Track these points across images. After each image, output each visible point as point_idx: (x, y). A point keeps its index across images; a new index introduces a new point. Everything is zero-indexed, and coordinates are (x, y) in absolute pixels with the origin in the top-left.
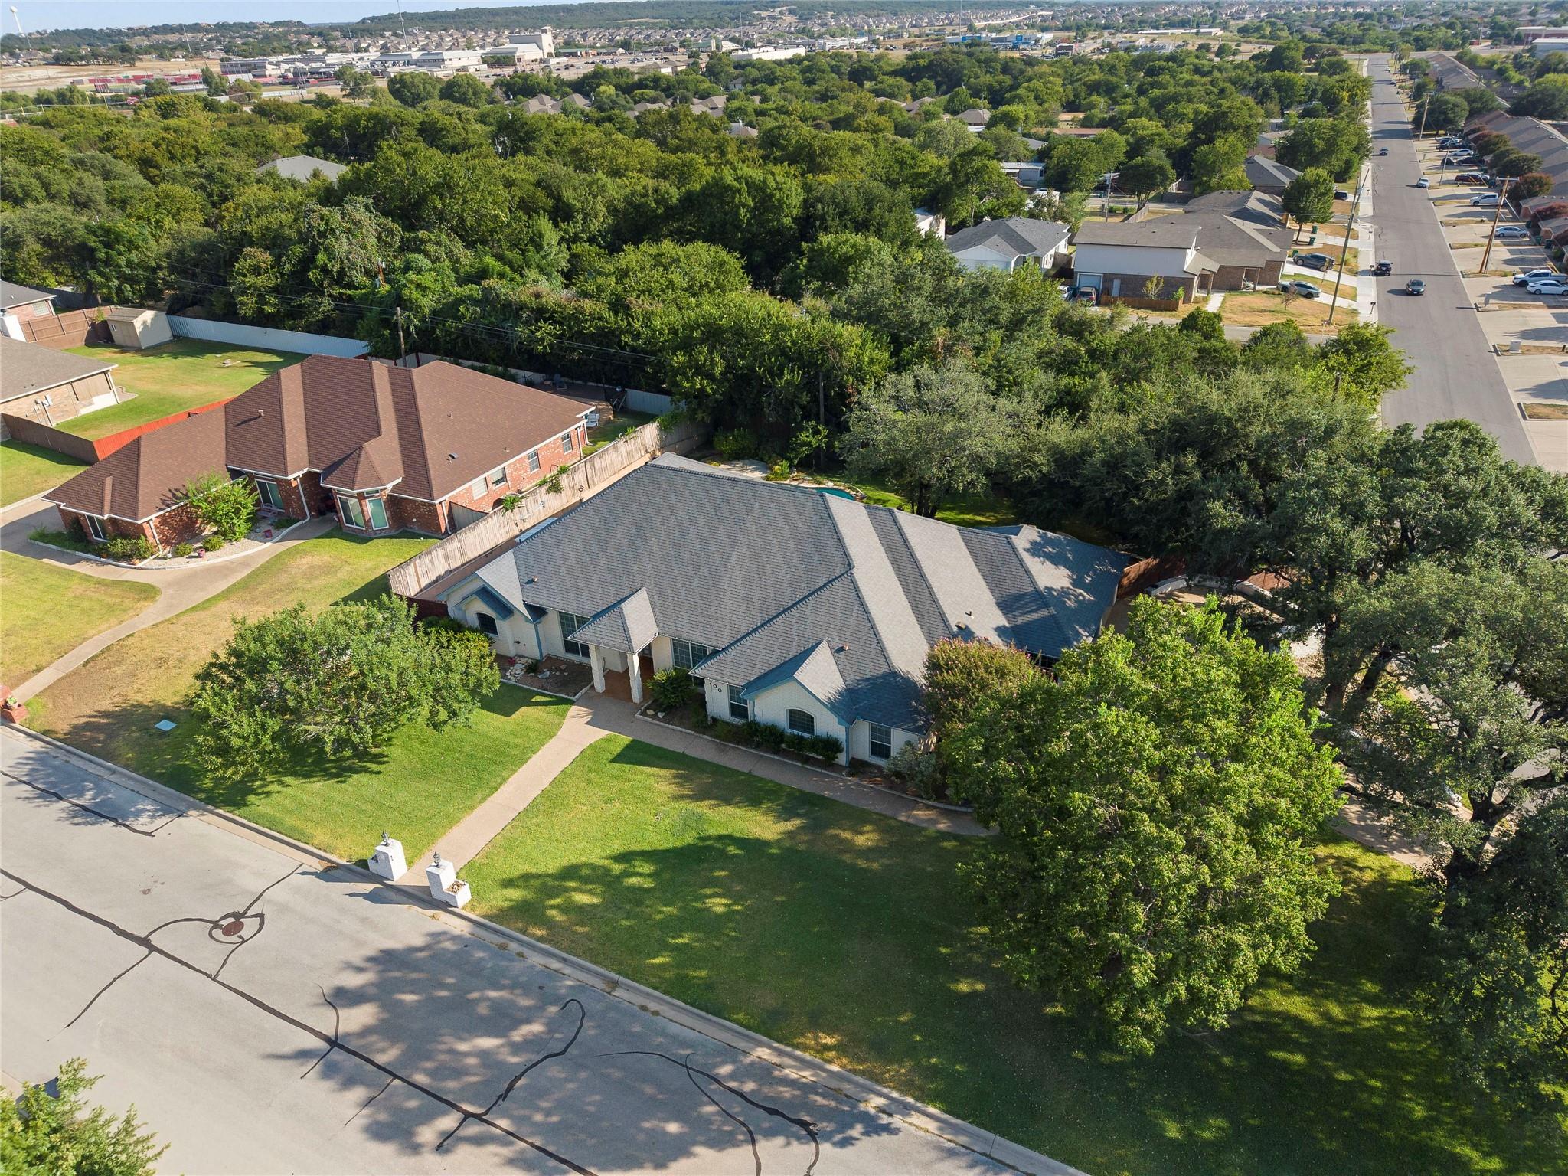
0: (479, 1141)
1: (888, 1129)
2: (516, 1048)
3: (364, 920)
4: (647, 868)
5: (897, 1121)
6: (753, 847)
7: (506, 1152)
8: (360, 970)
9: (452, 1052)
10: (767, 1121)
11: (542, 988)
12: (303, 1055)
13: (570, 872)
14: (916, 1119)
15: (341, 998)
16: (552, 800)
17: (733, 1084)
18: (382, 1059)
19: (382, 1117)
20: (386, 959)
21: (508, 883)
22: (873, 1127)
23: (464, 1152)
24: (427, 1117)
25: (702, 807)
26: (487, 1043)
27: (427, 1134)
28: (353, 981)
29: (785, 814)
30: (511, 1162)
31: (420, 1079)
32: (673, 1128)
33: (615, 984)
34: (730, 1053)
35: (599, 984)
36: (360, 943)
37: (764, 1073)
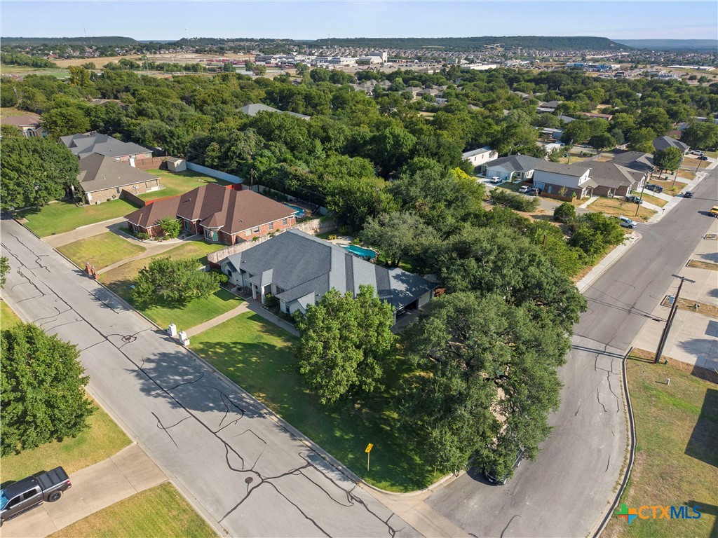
0: (164, 397)
1: (264, 417)
2: (184, 380)
3: (160, 344)
4: (240, 347)
5: (267, 416)
6: (272, 347)
7: (169, 400)
8: (155, 355)
9: (168, 378)
10: (235, 409)
11: (197, 369)
12: (134, 371)
13: (218, 344)
14: (273, 417)
15: (149, 360)
16: (224, 325)
17: (232, 400)
18: (151, 376)
19: (146, 387)
20: (163, 355)
21: (202, 343)
22: (261, 416)
23: (160, 398)
24: (154, 390)
25: (265, 335)
26: (177, 378)
27: (153, 393)
28: (152, 357)
29: (286, 341)
30: (170, 403)
31: (158, 382)
32: (211, 405)
33: (215, 371)
34: (235, 393)
35: (210, 370)
36: (156, 349)
37: (241, 399)
